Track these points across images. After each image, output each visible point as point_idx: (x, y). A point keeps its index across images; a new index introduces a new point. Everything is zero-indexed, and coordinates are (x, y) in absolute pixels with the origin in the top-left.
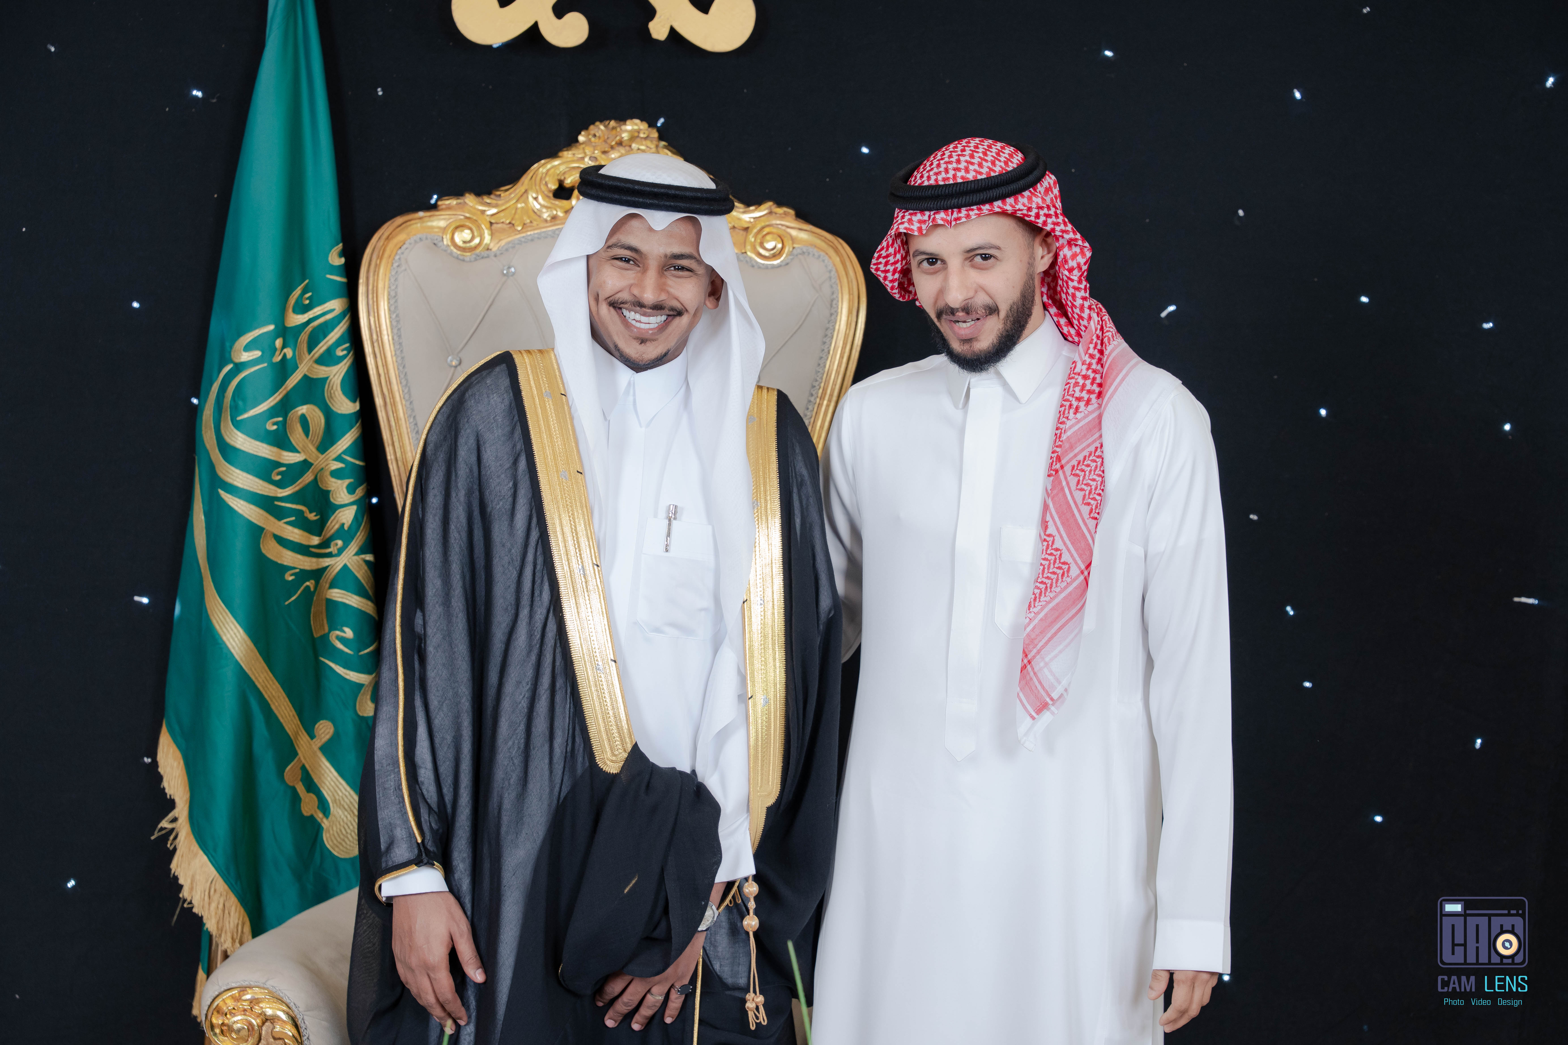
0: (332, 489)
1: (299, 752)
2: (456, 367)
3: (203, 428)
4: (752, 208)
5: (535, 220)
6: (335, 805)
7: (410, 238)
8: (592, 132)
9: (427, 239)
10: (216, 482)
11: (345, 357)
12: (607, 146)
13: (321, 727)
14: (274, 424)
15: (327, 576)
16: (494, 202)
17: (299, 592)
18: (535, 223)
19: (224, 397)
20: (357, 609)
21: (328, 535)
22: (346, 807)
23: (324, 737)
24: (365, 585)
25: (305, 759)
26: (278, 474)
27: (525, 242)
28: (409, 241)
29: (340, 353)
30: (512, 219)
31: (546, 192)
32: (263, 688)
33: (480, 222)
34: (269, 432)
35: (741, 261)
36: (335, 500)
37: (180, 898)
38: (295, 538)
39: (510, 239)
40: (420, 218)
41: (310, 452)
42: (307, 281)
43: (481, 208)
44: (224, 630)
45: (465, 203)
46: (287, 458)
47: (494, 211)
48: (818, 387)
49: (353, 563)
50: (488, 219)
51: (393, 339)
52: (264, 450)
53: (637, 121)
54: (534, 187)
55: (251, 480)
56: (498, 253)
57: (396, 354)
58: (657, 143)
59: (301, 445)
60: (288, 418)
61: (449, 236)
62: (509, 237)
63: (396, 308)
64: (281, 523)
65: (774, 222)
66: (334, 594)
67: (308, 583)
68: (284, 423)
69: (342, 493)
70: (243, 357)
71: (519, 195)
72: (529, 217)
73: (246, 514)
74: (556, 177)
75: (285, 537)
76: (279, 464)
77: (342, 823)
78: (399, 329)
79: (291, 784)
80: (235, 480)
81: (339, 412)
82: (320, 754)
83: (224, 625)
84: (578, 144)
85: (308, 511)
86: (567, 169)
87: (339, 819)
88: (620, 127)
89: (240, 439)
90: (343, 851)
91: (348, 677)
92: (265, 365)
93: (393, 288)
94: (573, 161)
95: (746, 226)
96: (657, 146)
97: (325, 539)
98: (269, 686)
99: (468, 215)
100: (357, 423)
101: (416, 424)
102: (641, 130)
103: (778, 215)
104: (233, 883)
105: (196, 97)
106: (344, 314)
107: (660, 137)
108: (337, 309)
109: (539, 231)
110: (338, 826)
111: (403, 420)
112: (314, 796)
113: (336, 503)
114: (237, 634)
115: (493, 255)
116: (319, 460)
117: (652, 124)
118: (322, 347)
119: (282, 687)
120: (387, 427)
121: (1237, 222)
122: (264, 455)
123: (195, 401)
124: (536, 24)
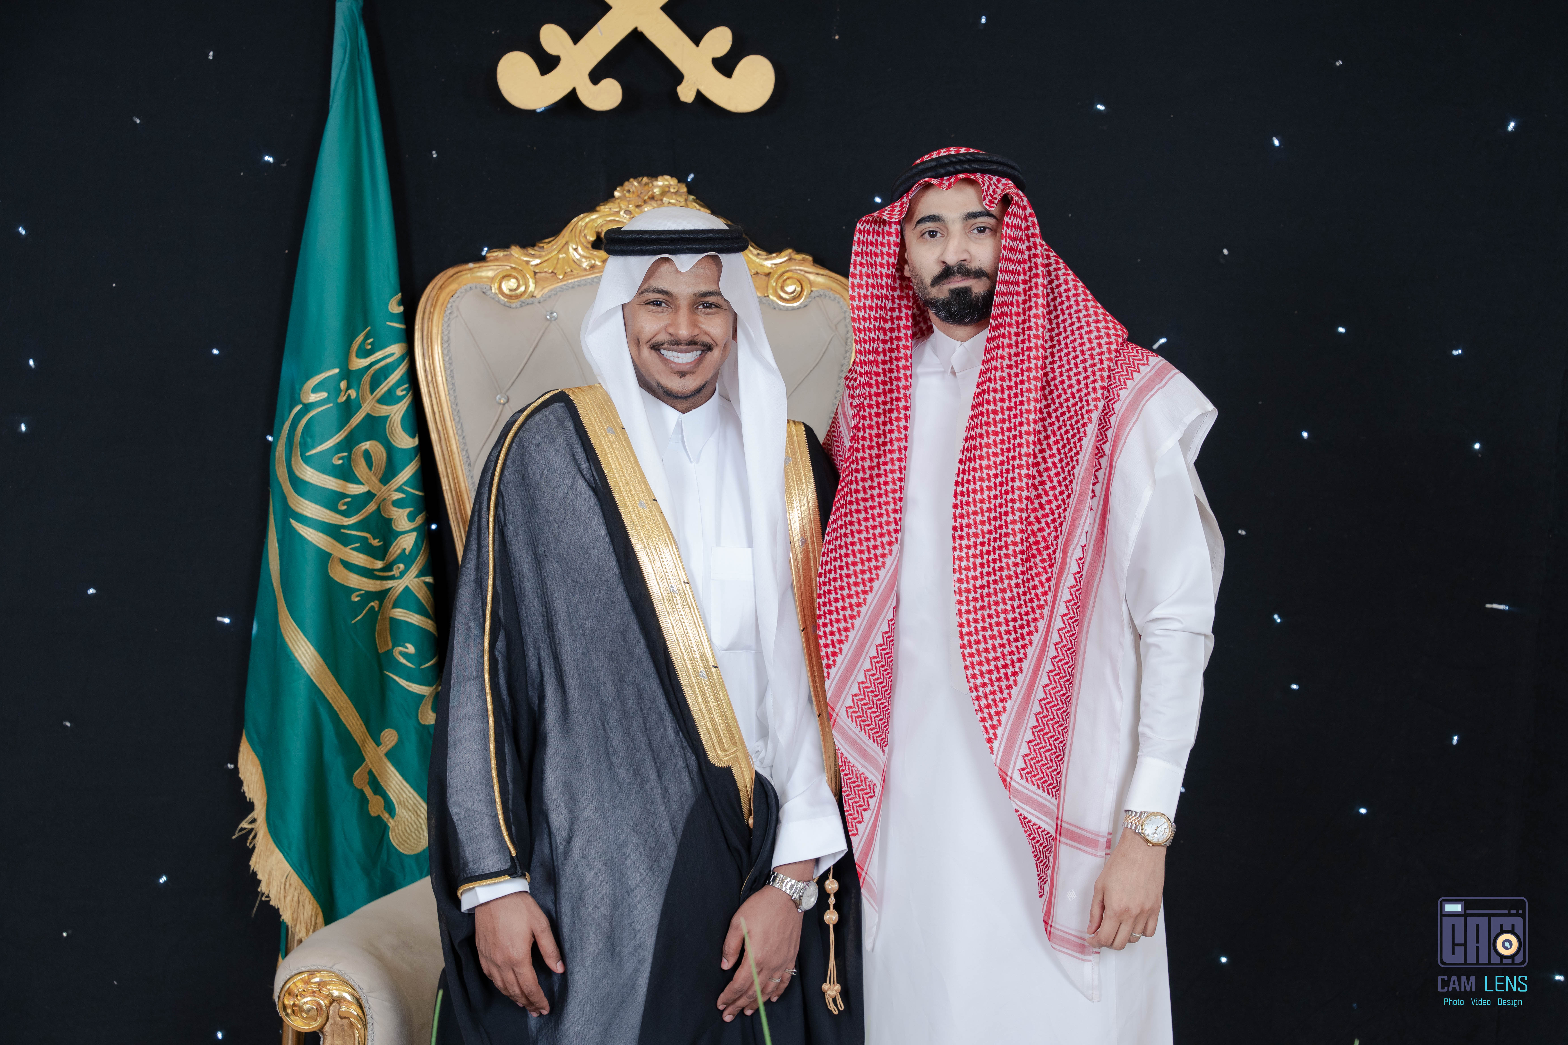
0: (394, 517)
1: (366, 758)
2: (504, 404)
3: (276, 463)
4: (773, 255)
5: (575, 269)
6: (400, 806)
7: (461, 288)
8: (627, 188)
9: (476, 287)
10: (289, 513)
11: (404, 397)
12: (640, 200)
13: (386, 734)
14: (340, 459)
15: (391, 597)
16: (538, 253)
17: (364, 612)
18: (575, 272)
19: (294, 434)
20: (418, 626)
21: (391, 559)
22: (410, 808)
23: (389, 744)
24: (425, 604)
25: (372, 764)
26: (344, 504)
27: (566, 289)
28: (460, 290)
29: (400, 393)
30: (555, 269)
31: (585, 244)
32: (332, 700)
33: (525, 272)
34: (335, 466)
35: (764, 304)
36: (397, 527)
37: (259, 892)
38: (360, 562)
39: (553, 287)
40: (470, 269)
41: (374, 484)
42: (369, 328)
43: (525, 259)
44: (296, 647)
45: (511, 254)
46: (352, 490)
47: (537, 261)
49: (414, 585)
50: (532, 269)
51: (446, 380)
52: (331, 483)
53: (668, 177)
54: (574, 239)
55: (319, 510)
56: (542, 299)
57: (449, 394)
58: (686, 197)
59: (365, 478)
60: (353, 453)
61: (496, 285)
62: (551, 285)
63: (449, 351)
64: (347, 549)
65: (793, 268)
66: (397, 614)
67: (372, 604)
68: (349, 457)
69: (403, 521)
70: (311, 398)
71: (560, 247)
72: (570, 267)
73: (315, 541)
74: (594, 230)
75: (351, 561)
76: (344, 496)
77: (406, 823)
78: (452, 371)
79: (359, 787)
80: (305, 511)
81: (400, 447)
82: (385, 760)
83: (295, 642)
84: (614, 199)
85: (371, 538)
86: (605, 222)
87: (403, 819)
88: (652, 183)
89: (308, 472)
90: (408, 848)
91: (410, 689)
92: (331, 405)
93: (446, 333)
94: (610, 215)
95: (768, 271)
96: (686, 200)
97: (387, 563)
98: (338, 700)
99: (513, 265)
100: (415, 457)
101: (468, 457)
102: (672, 185)
103: (797, 261)
104: (307, 878)
105: (268, 162)
106: (403, 358)
107: (690, 192)
108: (397, 353)
109: (579, 279)
110: (403, 825)
111: (457, 453)
112: (380, 798)
113: (398, 530)
114: (308, 651)
115: (537, 301)
116: (382, 491)
117: (681, 179)
118: (383, 389)
119: (350, 698)
120: (442, 460)
121: (1222, 261)
122: (330, 487)
123: (270, 438)
124: (574, 90)
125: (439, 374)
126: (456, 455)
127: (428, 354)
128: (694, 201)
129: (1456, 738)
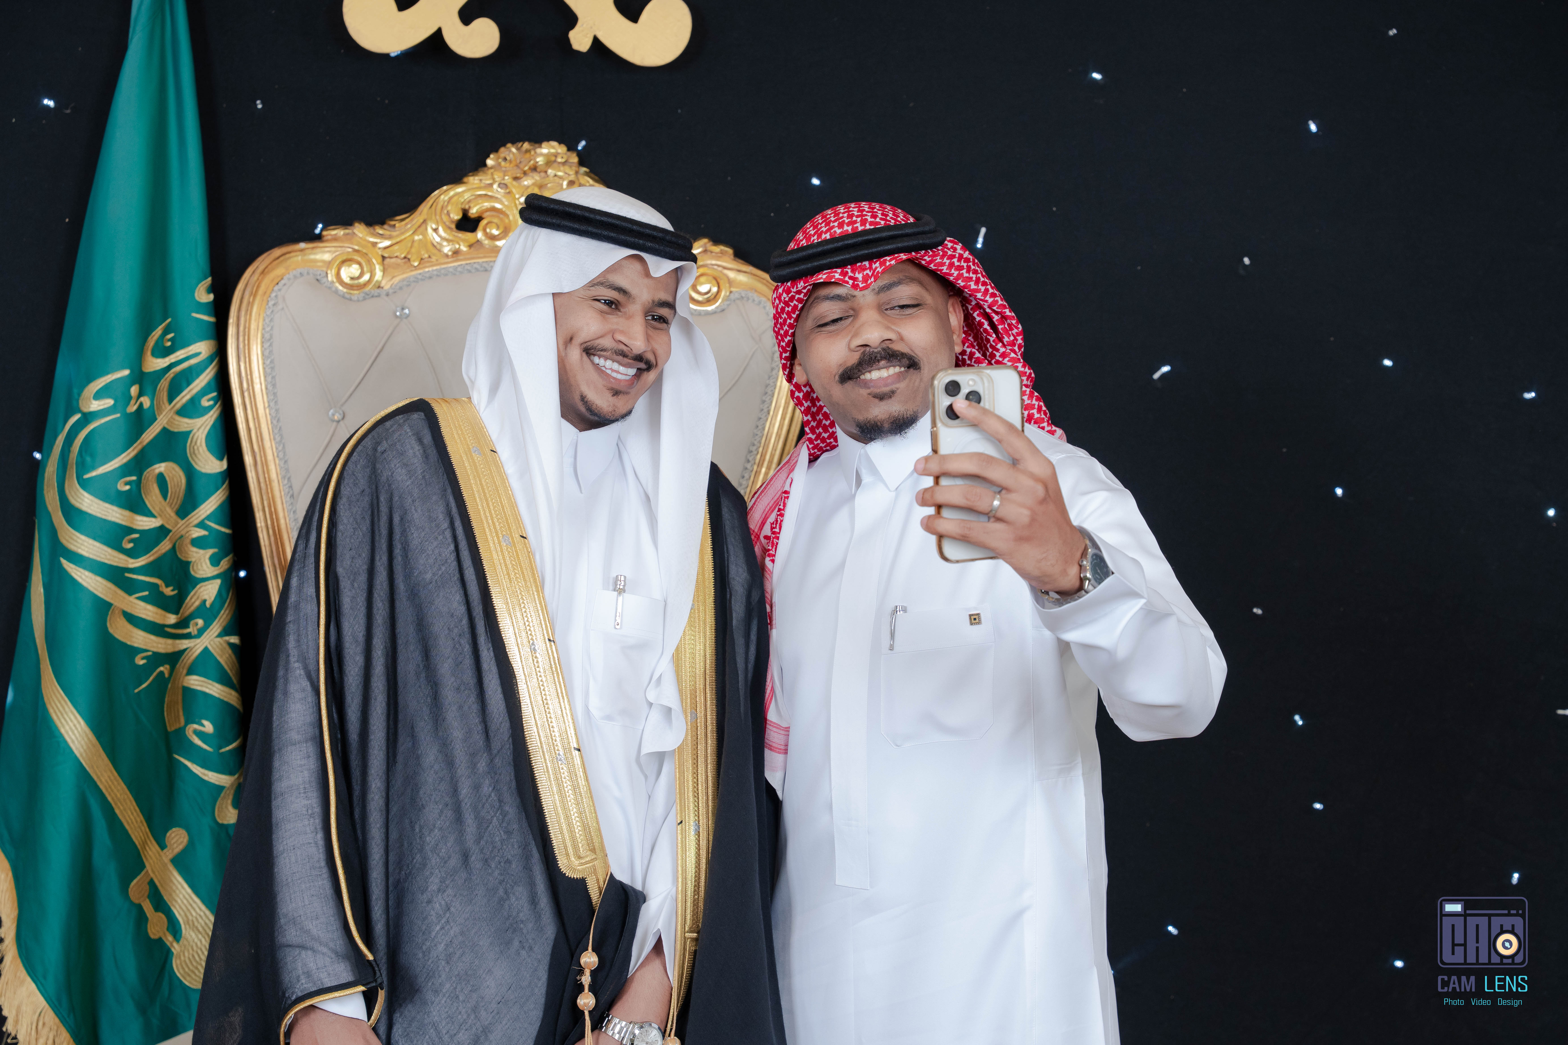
0: (193, 560)
1: (147, 864)
2: (338, 422)
3: (45, 487)
5: (434, 255)
6: (187, 926)
7: (289, 273)
8: (502, 155)
9: (308, 273)
10: (58, 550)
11: (211, 408)
12: (519, 171)
13: (173, 835)
14: (126, 484)
15: (185, 661)
16: (387, 233)
17: (151, 678)
18: (434, 259)
19: (69, 451)
20: (219, 699)
21: (187, 613)
22: (201, 929)
23: (177, 847)
24: (229, 671)
25: (153, 872)
26: (130, 541)
28: (287, 276)
29: (205, 402)
30: (408, 253)
31: (448, 223)
32: (107, 789)
33: (370, 256)
34: (120, 493)
36: (196, 573)
37: (4, 1033)
38: (147, 615)
39: (405, 276)
40: (302, 250)
41: (168, 516)
42: (169, 320)
43: (372, 240)
44: (63, 721)
45: (354, 233)
46: (141, 523)
47: (387, 243)
48: (756, 453)
49: (215, 646)
50: (380, 252)
51: (266, 389)
52: (114, 514)
53: (555, 144)
54: (434, 217)
55: (99, 548)
56: (391, 291)
57: (269, 406)
58: (577, 169)
59: (157, 509)
60: (143, 478)
61: (334, 271)
62: (403, 273)
63: (271, 352)
64: (132, 599)
65: (709, 262)
66: (192, 682)
67: (162, 669)
68: (139, 482)
69: (204, 565)
70: (92, 406)
71: (416, 226)
72: (427, 251)
73: (91, 586)
74: (460, 206)
75: (137, 614)
76: (131, 531)
77: (195, 948)
78: (273, 378)
79: (137, 902)
80: (80, 548)
81: (203, 471)
82: (171, 867)
83: (62, 714)
84: (486, 169)
85: (163, 585)
86: (473, 197)
87: (191, 943)
88: (534, 149)
89: (86, 500)
90: (195, 980)
91: (206, 778)
92: (118, 415)
94: (480, 188)
96: (577, 173)
97: (183, 617)
98: (113, 787)
99: (356, 248)
100: (223, 484)
101: (291, 487)
102: (559, 154)
103: (714, 254)
104: (66, 1016)
105: (48, 106)
106: (211, 359)
107: (582, 163)
108: (204, 352)
109: (438, 267)
110: (191, 951)
111: (276, 481)
112: (163, 916)
113: (198, 576)
114: (78, 726)
115: (385, 293)
116: (179, 526)
117: (571, 148)
118: (185, 397)
119: (129, 788)
120: (257, 490)
121: (1241, 272)
122: (113, 519)
123: (38, 456)
124: (439, 31)
125: (256, 380)
126: (275, 485)
127: (244, 355)
128: (586, 174)
129: (1516, 876)
